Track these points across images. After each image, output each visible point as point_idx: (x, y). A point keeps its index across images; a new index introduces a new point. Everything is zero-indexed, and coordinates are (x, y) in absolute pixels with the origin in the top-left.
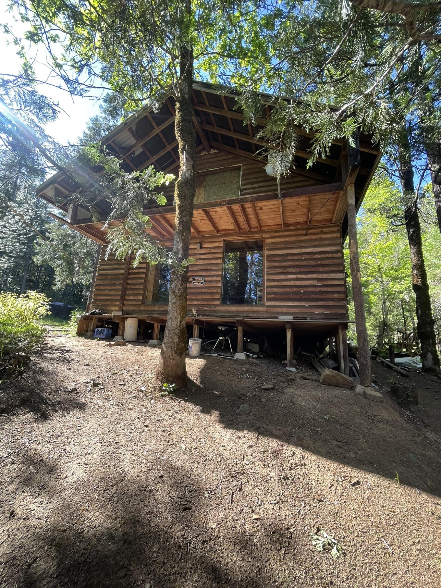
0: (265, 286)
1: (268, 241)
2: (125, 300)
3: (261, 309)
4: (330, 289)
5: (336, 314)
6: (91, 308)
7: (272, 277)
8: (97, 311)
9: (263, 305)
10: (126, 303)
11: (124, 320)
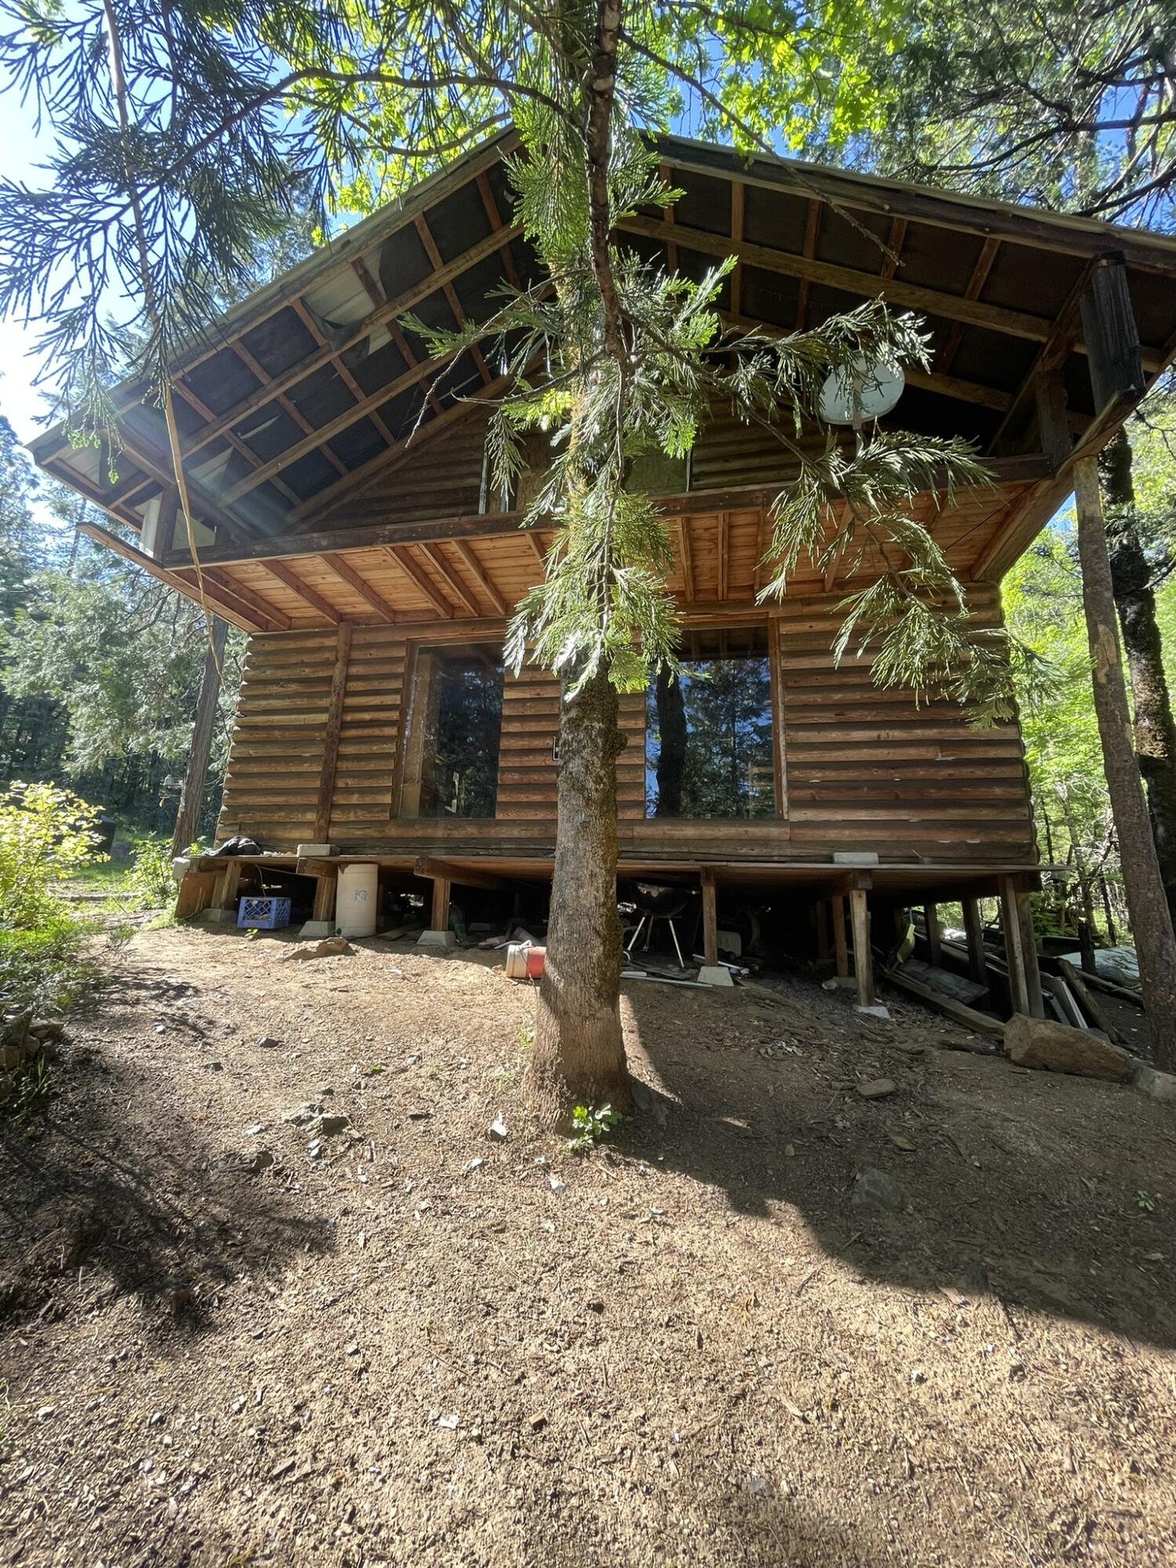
0: (783, 764)
1: (785, 629)
2: (334, 806)
3: (774, 831)
4: (979, 773)
5: (1002, 846)
6: (220, 834)
7: (802, 736)
8: (243, 842)
9: (780, 821)
10: (337, 816)
11: (333, 870)
